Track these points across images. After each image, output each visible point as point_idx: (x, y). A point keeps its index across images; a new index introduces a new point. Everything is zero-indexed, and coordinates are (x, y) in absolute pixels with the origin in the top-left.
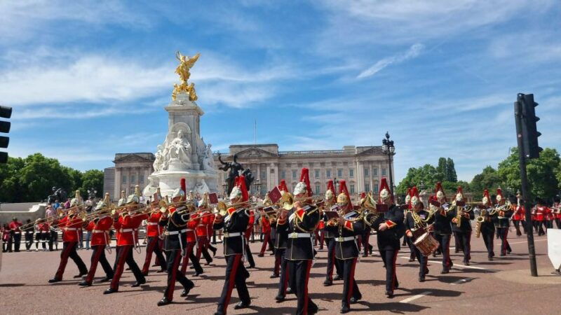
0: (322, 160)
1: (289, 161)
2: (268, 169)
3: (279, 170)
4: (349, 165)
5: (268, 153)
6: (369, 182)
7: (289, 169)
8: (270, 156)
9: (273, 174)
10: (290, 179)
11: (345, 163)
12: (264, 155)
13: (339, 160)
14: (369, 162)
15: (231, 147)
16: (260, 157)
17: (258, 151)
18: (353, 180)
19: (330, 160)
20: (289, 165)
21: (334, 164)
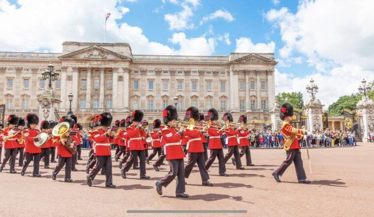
0: (186, 68)
1: (144, 67)
2: (115, 76)
3: (130, 79)
4: (220, 74)
5: (115, 54)
6: (245, 98)
7: (145, 78)
8: (118, 59)
9: (121, 83)
10: (145, 90)
11: (215, 73)
12: (110, 57)
13: (209, 69)
14: (245, 72)
15: (65, 44)
16: (104, 60)
17: (103, 52)
18: (226, 94)
19: (197, 68)
20: (144, 72)
21: (201, 73)
